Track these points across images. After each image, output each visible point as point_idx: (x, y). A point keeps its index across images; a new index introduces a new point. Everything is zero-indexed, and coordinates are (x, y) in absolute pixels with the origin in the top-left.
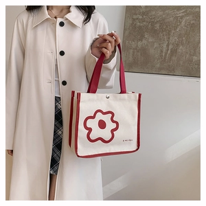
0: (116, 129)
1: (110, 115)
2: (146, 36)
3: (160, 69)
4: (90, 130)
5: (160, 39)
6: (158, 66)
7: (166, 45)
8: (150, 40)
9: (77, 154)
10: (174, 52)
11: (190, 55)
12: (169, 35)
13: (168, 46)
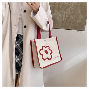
0: (52, 53)
1: (48, 47)
3: (62, 26)
4: (42, 55)
5: (62, 13)
6: (61, 25)
8: (57, 13)
10: (68, 18)
11: (76, 20)
12: (66, 11)
13: (65, 16)
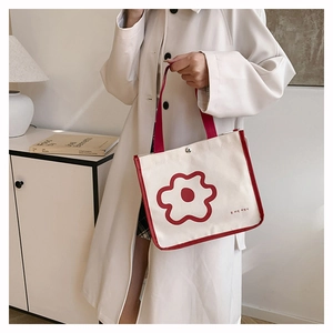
0: (213, 197)
2: (281, 23)
3: (307, 77)
4: (168, 207)
5: (306, 26)
6: (303, 71)
7: (315, 35)
8: (289, 29)
9: (158, 246)
